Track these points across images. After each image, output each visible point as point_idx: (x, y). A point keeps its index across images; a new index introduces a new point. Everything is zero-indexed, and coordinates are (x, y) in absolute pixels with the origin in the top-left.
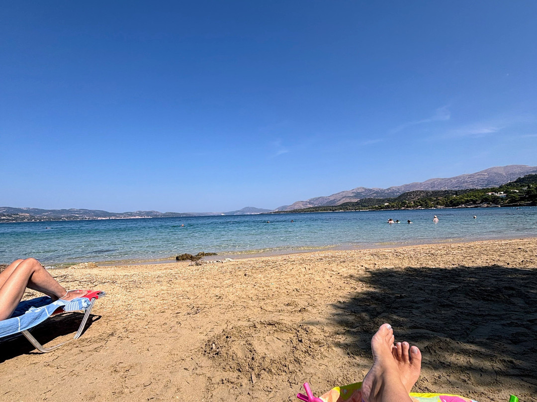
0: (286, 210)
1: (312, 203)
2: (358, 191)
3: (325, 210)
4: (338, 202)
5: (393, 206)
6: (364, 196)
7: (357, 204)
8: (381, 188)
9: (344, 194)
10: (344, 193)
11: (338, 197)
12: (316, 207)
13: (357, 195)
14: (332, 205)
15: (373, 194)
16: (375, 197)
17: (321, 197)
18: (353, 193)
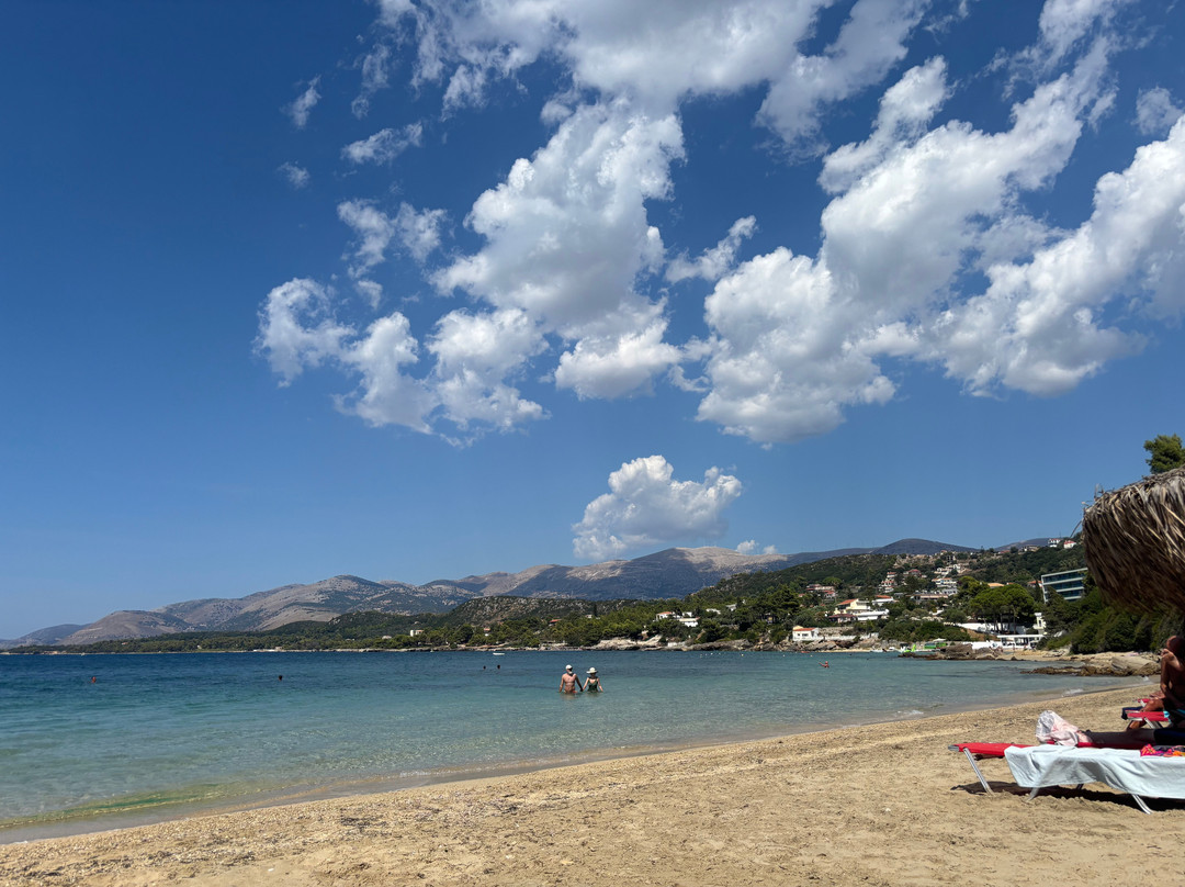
0: (66, 643)
1: (175, 620)
2: (338, 588)
3: (219, 646)
4: (270, 621)
5: (437, 641)
6: (354, 603)
7: (329, 629)
8: (407, 583)
9: (292, 595)
10: (292, 592)
11: (271, 603)
12: (190, 636)
13: (334, 599)
14: (247, 630)
15: (383, 598)
16: (387, 608)
17: (211, 601)
18: (321, 593)
